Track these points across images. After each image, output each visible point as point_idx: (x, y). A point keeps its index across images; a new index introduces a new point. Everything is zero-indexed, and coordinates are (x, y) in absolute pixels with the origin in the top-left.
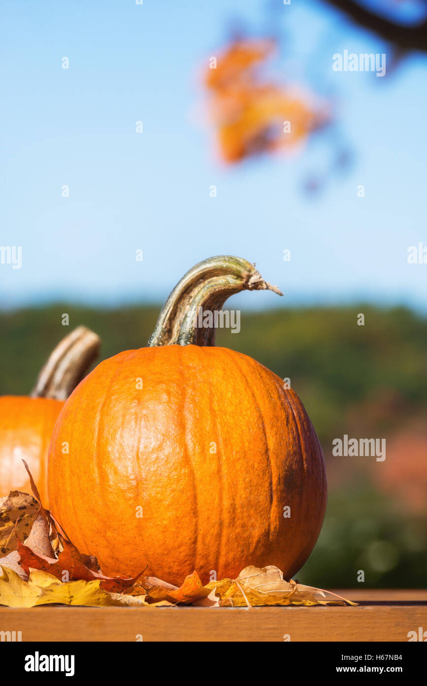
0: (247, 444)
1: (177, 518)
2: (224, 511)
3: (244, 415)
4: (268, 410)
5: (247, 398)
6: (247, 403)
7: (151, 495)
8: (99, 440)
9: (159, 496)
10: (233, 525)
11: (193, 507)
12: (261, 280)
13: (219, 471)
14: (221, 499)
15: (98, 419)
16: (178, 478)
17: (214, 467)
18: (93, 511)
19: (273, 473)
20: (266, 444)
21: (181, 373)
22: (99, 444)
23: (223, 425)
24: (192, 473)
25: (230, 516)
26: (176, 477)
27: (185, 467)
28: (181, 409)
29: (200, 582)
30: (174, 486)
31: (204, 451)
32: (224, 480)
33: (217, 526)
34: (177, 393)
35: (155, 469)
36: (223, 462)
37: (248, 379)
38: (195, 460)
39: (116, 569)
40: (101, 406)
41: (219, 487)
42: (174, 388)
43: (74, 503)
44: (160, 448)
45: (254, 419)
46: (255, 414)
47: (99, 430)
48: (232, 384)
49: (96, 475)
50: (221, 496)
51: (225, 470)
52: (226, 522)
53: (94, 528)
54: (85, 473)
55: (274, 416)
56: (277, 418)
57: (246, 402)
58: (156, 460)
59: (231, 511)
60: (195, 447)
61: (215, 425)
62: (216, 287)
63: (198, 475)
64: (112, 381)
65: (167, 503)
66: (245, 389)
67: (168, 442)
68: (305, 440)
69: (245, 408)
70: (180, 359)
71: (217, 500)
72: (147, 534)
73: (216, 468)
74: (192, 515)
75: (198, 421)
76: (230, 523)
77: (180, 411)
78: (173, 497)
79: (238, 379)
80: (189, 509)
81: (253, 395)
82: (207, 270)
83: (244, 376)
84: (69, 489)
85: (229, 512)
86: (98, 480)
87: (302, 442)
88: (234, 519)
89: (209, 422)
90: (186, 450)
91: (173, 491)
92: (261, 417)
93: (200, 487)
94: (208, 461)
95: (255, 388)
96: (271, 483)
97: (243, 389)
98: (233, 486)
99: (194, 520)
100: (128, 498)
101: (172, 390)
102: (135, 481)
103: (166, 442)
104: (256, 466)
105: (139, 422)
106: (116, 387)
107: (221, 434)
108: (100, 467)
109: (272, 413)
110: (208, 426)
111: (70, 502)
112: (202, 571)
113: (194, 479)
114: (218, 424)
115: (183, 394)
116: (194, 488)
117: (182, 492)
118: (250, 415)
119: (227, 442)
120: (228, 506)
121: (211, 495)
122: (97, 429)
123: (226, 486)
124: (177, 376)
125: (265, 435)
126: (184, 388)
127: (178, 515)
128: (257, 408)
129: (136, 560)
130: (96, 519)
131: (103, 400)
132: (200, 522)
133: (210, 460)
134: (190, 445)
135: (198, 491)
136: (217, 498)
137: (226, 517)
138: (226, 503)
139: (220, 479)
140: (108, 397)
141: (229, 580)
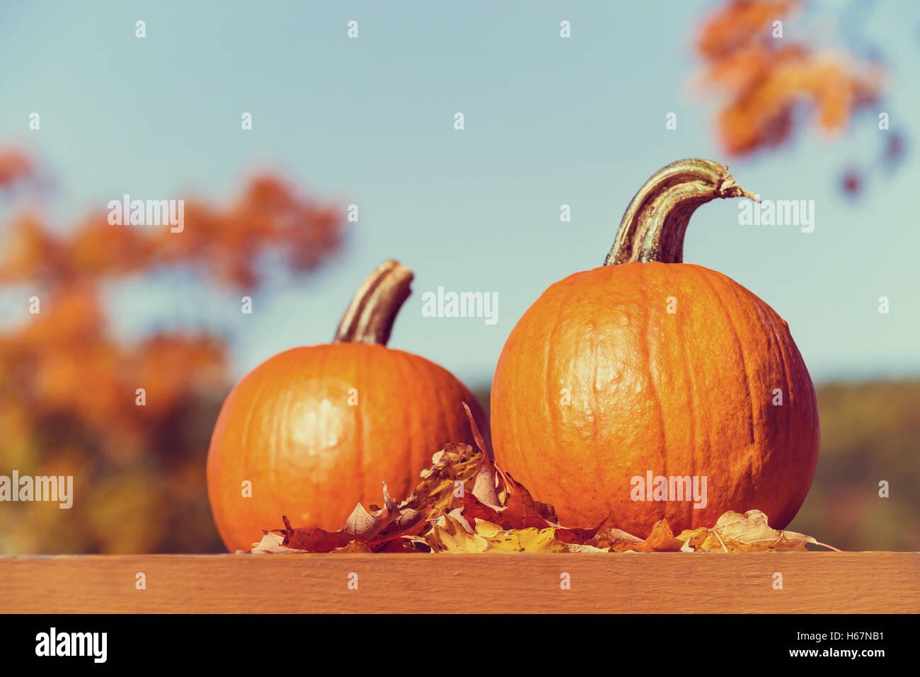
0: (721, 372)
1: (642, 458)
2: (697, 450)
3: (718, 339)
4: (746, 332)
5: (720, 319)
6: (720, 324)
7: (611, 432)
8: (549, 373)
9: (621, 433)
10: (708, 465)
11: (661, 446)
12: (734, 185)
13: (690, 402)
14: (693, 435)
15: (547, 348)
16: (642, 412)
17: (684, 398)
18: (545, 454)
19: (753, 404)
20: (744, 371)
21: (643, 293)
22: (549, 377)
23: (693, 350)
24: (658, 406)
25: (704, 455)
26: (640, 411)
27: (650, 399)
28: (643, 332)
29: (671, 533)
30: (638, 421)
31: (671, 380)
32: (696, 413)
33: (689, 467)
34: (638, 314)
35: (615, 402)
36: (694, 392)
37: (722, 297)
38: (661, 392)
39: (574, 522)
40: (550, 334)
41: (690, 421)
42: (634, 310)
43: (523, 447)
44: (619, 378)
45: (729, 342)
46: (731, 337)
47: (549, 361)
48: (703, 303)
49: (547, 413)
50: (692, 432)
51: (696, 401)
52: (700, 462)
53: (547, 475)
54: (534, 411)
55: (753, 339)
56: (756, 341)
57: (719, 324)
58: (616, 392)
59: (705, 449)
60: (661, 376)
61: (683, 350)
62: (682, 195)
63: (665, 408)
64: (563, 305)
65: (631, 441)
66: (719, 309)
67: (629, 371)
68: (790, 367)
69: (718, 330)
70: (641, 277)
71: (688, 437)
72: (608, 479)
73: (686, 399)
74: (660, 454)
75: (664, 346)
76: (704, 464)
77: (643, 335)
78: (637, 434)
79: (710, 298)
80: (655, 448)
81: (728, 316)
82: (671, 175)
83: (716, 294)
84: (515, 432)
85: (703, 450)
86: (549, 419)
87: (787, 370)
88: (709, 458)
89: (676, 347)
90: (650, 379)
91: (637, 427)
92: (737, 340)
93: (668, 422)
94: (676, 391)
95: (729, 308)
96: (751, 417)
97: (715, 309)
98: (707, 419)
99: (662, 461)
100: (584, 437)
101: (632, 311)
102: (593, 417)
103: (627, 371)
104: (733, 396)
105: (594, 350)
106: (567, 311)
107: (691, 360)
108: (551, 403)
109: (750, 336)
110: (675, 352)
111: (518, 447)
112: (674, 521)
113: (660, 413)
114: (687, 349)
115: (646, 316)
116: (661, 423)
117: (648, 428)
118: (725, 339)
119: (698, 369)
120: (701, 443)
121: (681, 431)
122: (546, 360)
123: (698, 420)
124: (638, 296)
125: (743, 361)
126: (647, 310)
127: (644, 455)
128: (733, 330)
129: (596, 510)
130: (548, 464)
131: (552, 326)
132: (669, 462)
133: (678, 390)
134: (655, 374)
135: (666, 427)
136: (688, 434)
137: (699, 456)
138: (699, 440)
139: (692, 412)
140: (559, 324)
141: (705, 529)
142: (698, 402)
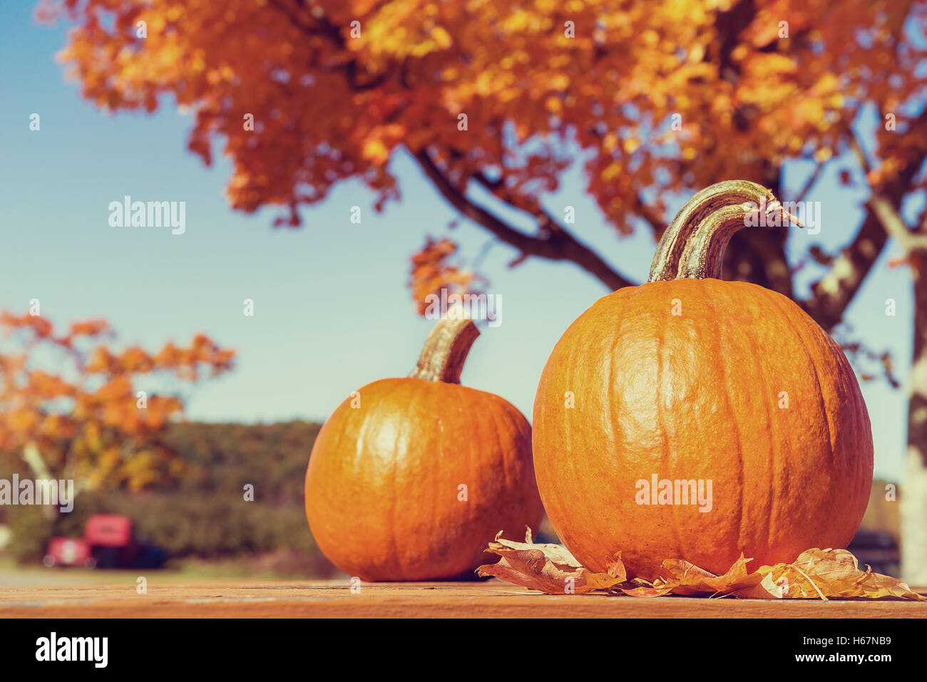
0: (799, 394)
1: (719, 484)
2: (775, 478)
3: (793, 359)
4: (818, 353)
5: (793, 338)
6: (793, 345)
7: (683, 455)
8: (611, 388)
9: (695, 456)
10: (787, 494)
11: (738, 472)
13: (769, 426)
14: (771, 461)
16: (718, 434)
17: (763, 421)
18: (605, 475)
19: (830, 430)
20: (820, 394)
21: (710, 308)
22: (611, 392)
23: (770, 369)
24: (735, 429)
25: (783, 484)
26: (716, 432)
27: (727, 420)
28: (716, 348)
30: (714, 444)
31: (749, 400)
32: (775, 438)
33: (766, 496)
34: (709, 329)
35: (689, 422)
36: (773, 415)
37: (789, 316)
38: (740, 412)
39: (632, 549)
40: (610, 347)
41: (769, 446)
42: (703, 324)
43: (578, 467)
44: (692, 397)
45: (805, 363)
46: (806, 358)
47: (611, 375)
48: (773, 321)
49: (608, 430)
50: (771, 458)
51: (775, 425)
52: (778, 491)
53: (605, 497)
54: (594, 428)
55: (826, 362)
56: (828, 363)
57: (792, 343)
58: (689, 412)
59: (784, 476)
60: (738, 396)
61: (760, 369)
62: (727, 215)
63: (743, 430)
64: (621, 318)
65: (706, 465)
66: (789, 328)
67: (703, 389)
69: (792, 350)
70: (704, 292)
71: (767, 463)
73: (765, 422)
74: (736, 481)
75: (739, 363)
76: (782, 492)
77: (716, 351)
78: (713, 457)
79: (779, 316)
80: (733, 473)
81: (799, 334)
82: (717, 195)
83: (783, 312)
84: (569, 449)
85: (782, 478)
86: (611, 437)
88: (787, 486)
89: (752, 366)
90: (727, 398)
91: (713, 450)
92: (811, 361)
93: (746, 446)
94: (754, 413)
95: (799, 327)
96: (829, 444)
97: (786, 328)
98: (786, 444)
99: (738, 488)
100: (654, 458)
101: (701, 325)
102: (664, 438)
103: (701, 389)
104: (812, 421)
106: (626, 325)
107: (769, 380)
108: (614, 419)
109: (822, 358)
110: (752, 369)
111: (571, 465)
113: (738, 436)
114: (763, 368)
115: (717, 331)
116: (739, 448)
117: (725, 452)
118: (799, 359)
120: (780, 470)
121: (760, 456)
122: (607, 376)
123: (778, 446)
124: (705, 311)
125: (819, 383)
126: (717, 324)
127: (720, 481)
128: (806, 350)
129: (661, 538)
130: (608, 486)
131: (612, 340)
132: (746, 490)
133: (757, 412)
134: (732, 394)
135: (744, 451)
136: (767, 460)
137: (777, 484)
138: (778, 467)
139: (771, 436)
140: (619, 337)
141: (783, 565)
142: (777, 426)
